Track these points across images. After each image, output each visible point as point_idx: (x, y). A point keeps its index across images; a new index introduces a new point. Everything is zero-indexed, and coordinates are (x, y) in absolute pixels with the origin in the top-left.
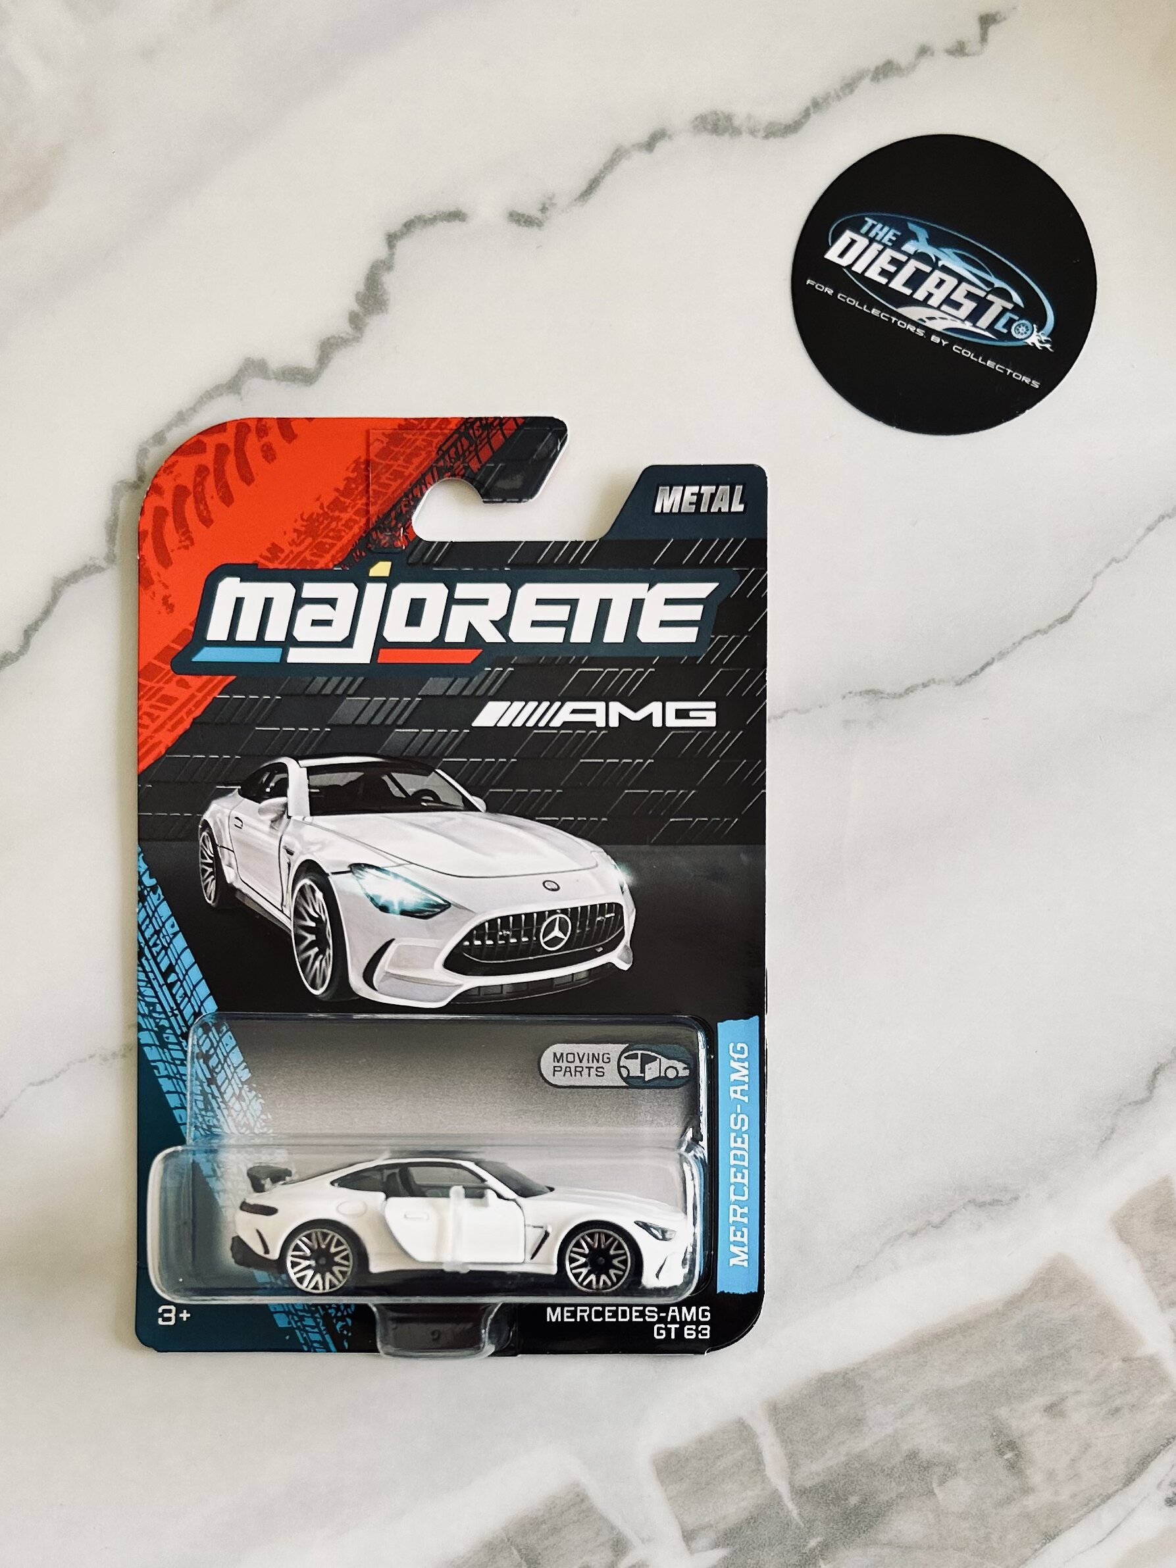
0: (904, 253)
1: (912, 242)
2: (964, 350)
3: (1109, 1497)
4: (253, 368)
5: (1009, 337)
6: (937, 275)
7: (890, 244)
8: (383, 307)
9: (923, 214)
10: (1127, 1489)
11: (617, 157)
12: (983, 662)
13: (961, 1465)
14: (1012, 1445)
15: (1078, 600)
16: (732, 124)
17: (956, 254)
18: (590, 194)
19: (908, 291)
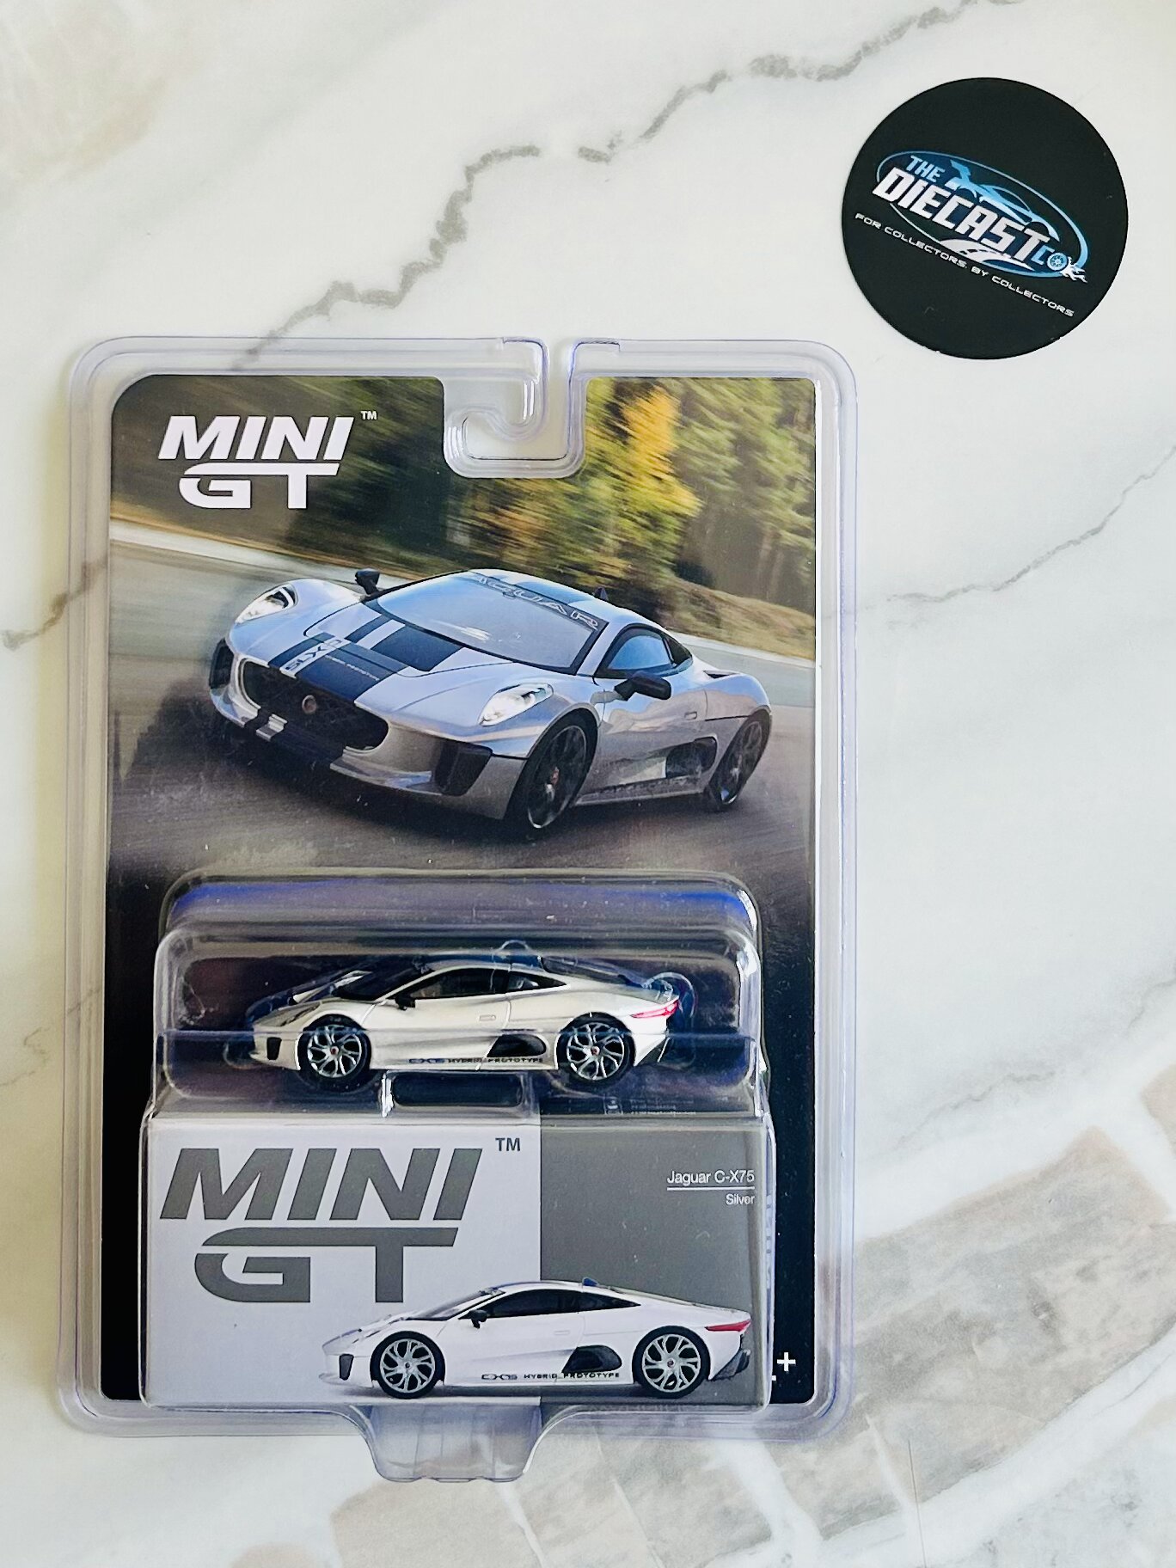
0: (948, 189)
1: (955, 179)
2: (1003, 281)
3: (1135, 1356)
4: (342, 290)
5: (1046, 268)
6: (979, 210)
7: (934, 181)
8: (462, 236)
9: (967, 152)
10: (1152, 1348)
11: (679, 97)
12: (1020, 570)
13: (999, 1326)
14: (1047, 1307)
15: (1108, 513)
16: (787, 66)
17: (996, 190)
18: (654, 131)
19: (951, 225)
